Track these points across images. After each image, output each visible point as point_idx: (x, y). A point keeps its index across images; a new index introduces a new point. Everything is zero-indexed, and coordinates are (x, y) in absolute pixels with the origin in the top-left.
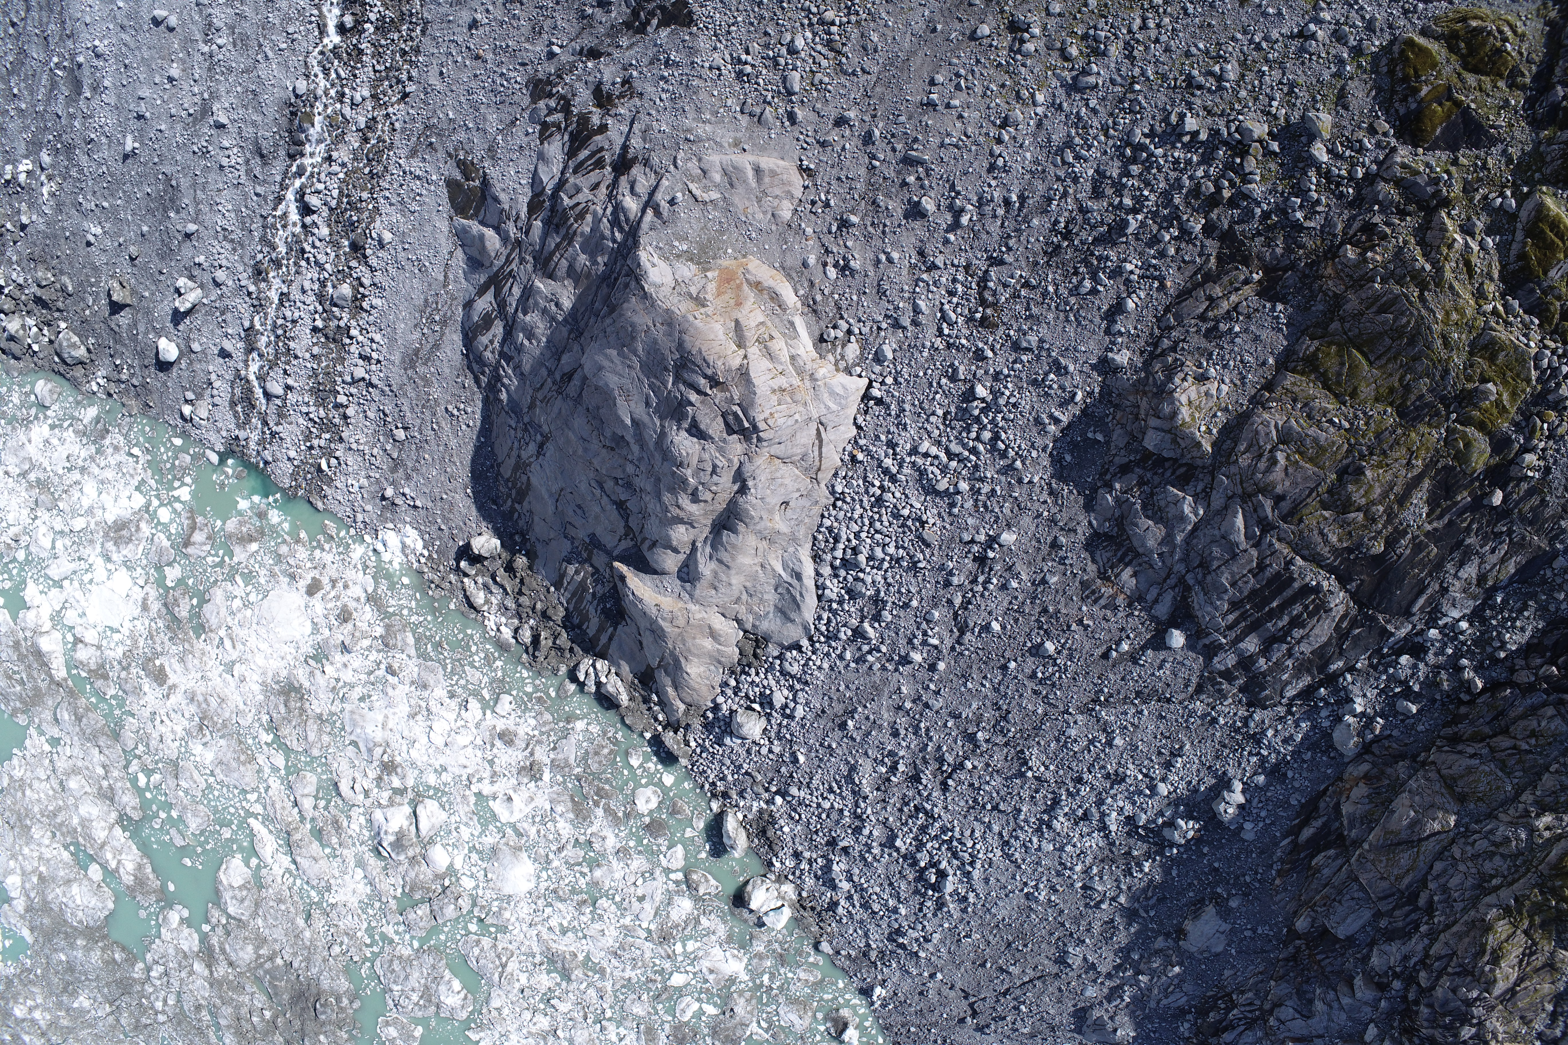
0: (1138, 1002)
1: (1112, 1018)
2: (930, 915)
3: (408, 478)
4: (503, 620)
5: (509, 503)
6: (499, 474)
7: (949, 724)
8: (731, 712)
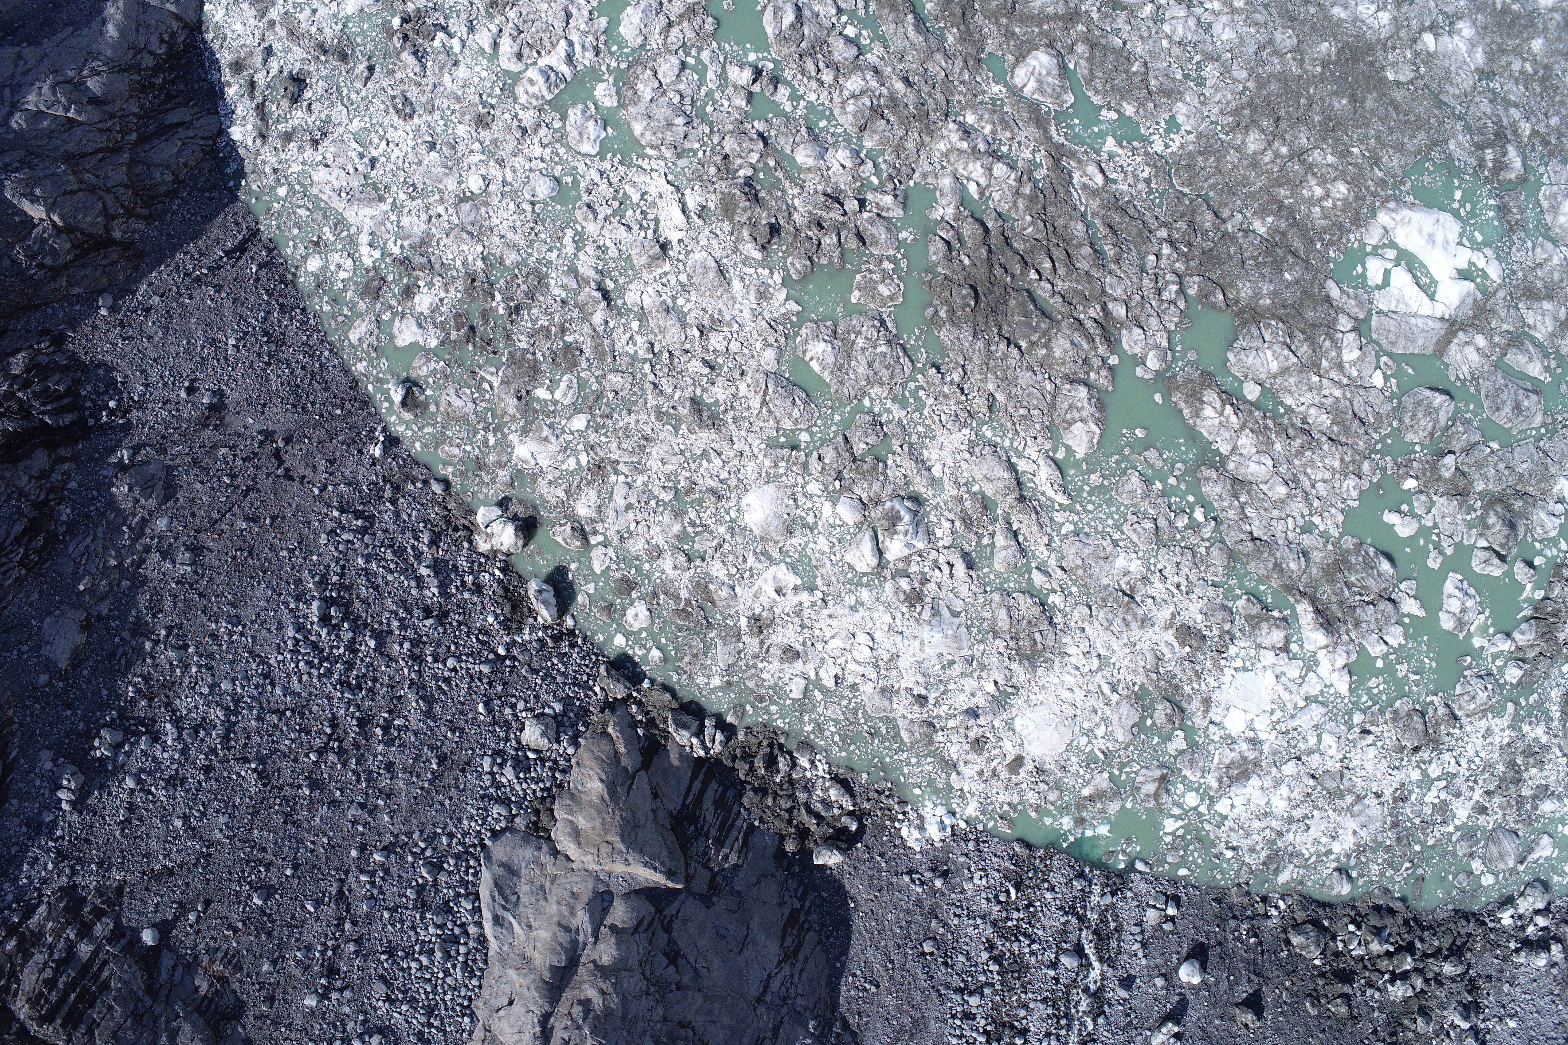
0: (114, 530)
1: (137, 501)
2: (333, 565)
3: (918, 904)
4: (808, 774)
5: (806, 906)
7: (338, 793)
8: (558, 741)
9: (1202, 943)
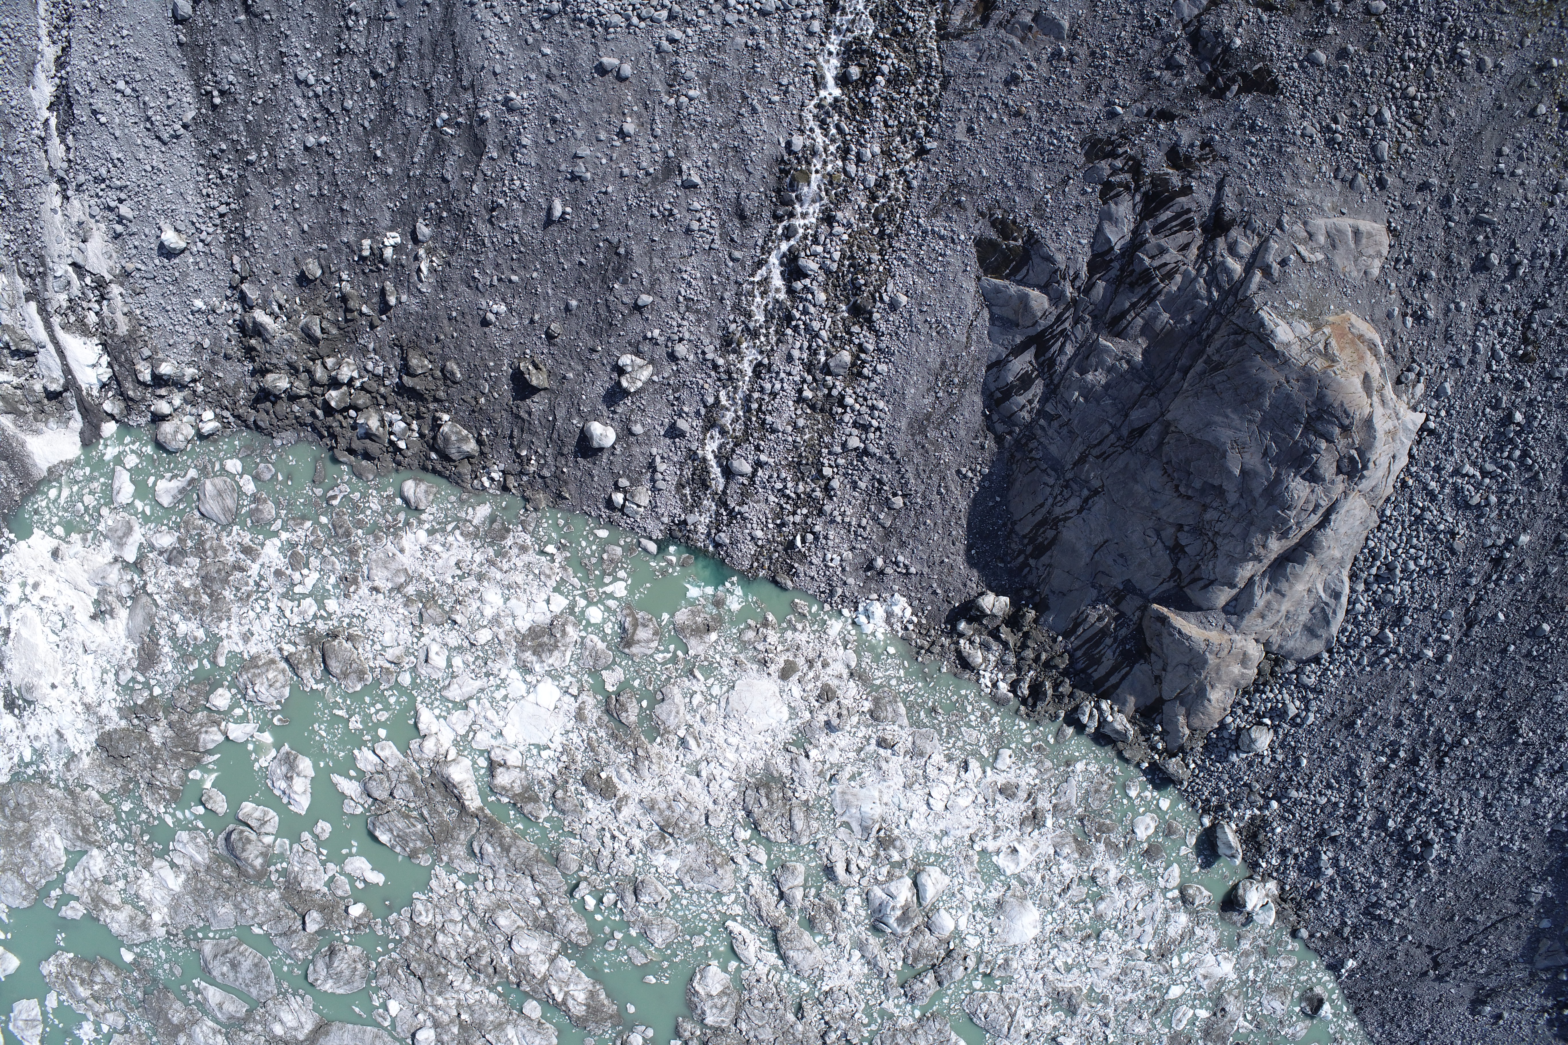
2: (1409, 884)
3: (903, 544)
4: (1001, 676)
5: (1021, 558)
6: (1012, 531)
7: (1451, 709)
8: (1239, 729)
9: (584, 457)
